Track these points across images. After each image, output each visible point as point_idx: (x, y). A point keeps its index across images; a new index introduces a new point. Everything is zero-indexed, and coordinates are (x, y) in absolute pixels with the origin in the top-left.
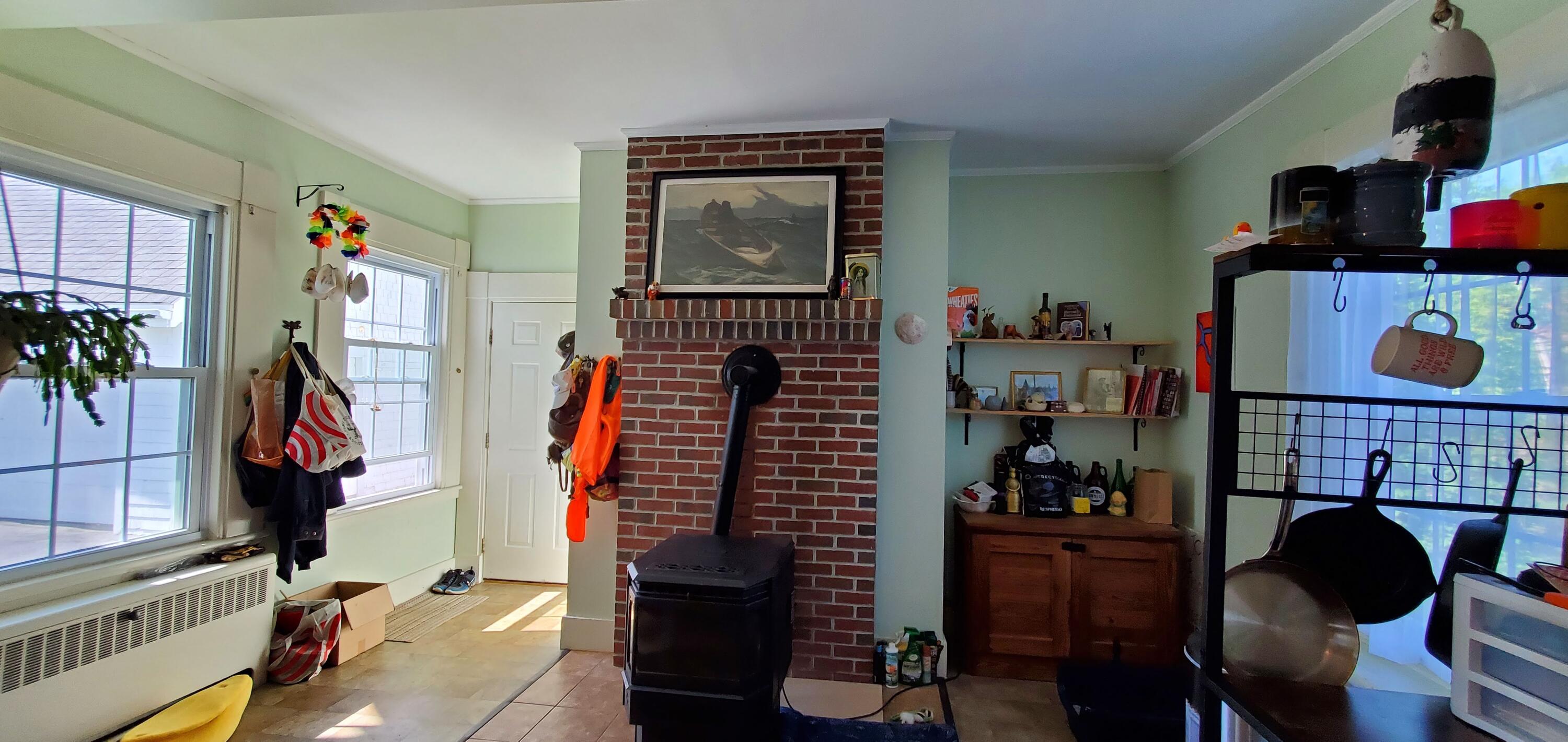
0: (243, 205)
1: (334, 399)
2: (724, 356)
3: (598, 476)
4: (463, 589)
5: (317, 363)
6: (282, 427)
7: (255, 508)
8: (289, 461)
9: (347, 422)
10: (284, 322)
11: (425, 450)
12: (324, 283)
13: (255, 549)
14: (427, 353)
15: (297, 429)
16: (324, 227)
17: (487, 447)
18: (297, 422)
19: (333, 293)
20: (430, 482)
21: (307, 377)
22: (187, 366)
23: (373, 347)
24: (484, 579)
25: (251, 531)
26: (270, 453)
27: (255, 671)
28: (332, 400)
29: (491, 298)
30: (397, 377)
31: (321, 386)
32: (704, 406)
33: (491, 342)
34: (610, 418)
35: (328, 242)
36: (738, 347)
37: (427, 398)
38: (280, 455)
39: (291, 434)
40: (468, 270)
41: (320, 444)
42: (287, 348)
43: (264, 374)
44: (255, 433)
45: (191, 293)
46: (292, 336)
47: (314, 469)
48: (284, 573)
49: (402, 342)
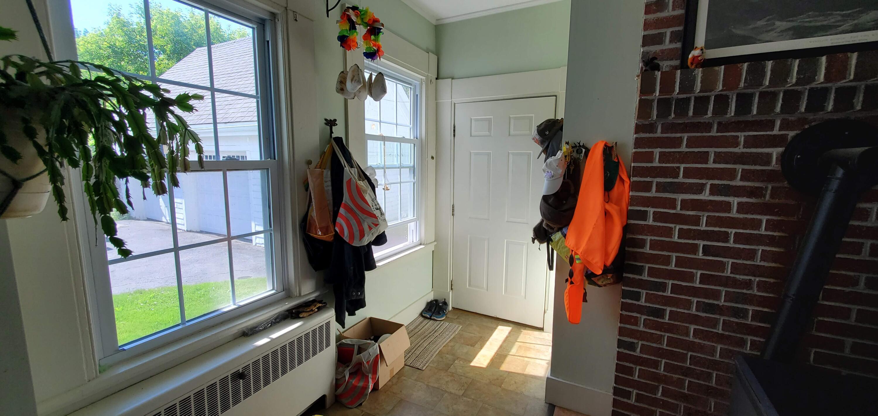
0: (289, 11)
1: (364, 183)
2: (788, 135)
3: (605, 266)
4: (442, 317)
5: (350, 154)
6: (331, 208)
7: (317, 271)
8: (338, 237)
9: (375, 203)
10: (326, 120)
11: (414, 217)
12: (353, 82)
13: (320, 305)
14: (412, 145)
15: (342, 211)
16: (350, 30)
17: (453, 215)
18: (342, 205)
19: (360, 92)
20: (418, 240)
21: (345, 167)
22: (263, 159)
23: (383, 141)
24: (453, 308)
25: (316, 290)
26: (325, 230)
27: (327, 396)
28: (363, 184)
29: (454, 100)
30: (395, 163)
31: (355, 173)
32: (747, 197)
33: (454, 135)
34: (616, 207)
35: (354, 44)
36: (813, 124)
37: (414, 179)
38: (333, 233)
39: (339, 215)
40: (437, 79)
41: (360, 224)
42: (329, 142)
43: (315, 165)
44: (314, 214)
45: (259, 95)
46: (332, 132)
47: (356, 244)
48: (340, 320)
49: (398, 137)
